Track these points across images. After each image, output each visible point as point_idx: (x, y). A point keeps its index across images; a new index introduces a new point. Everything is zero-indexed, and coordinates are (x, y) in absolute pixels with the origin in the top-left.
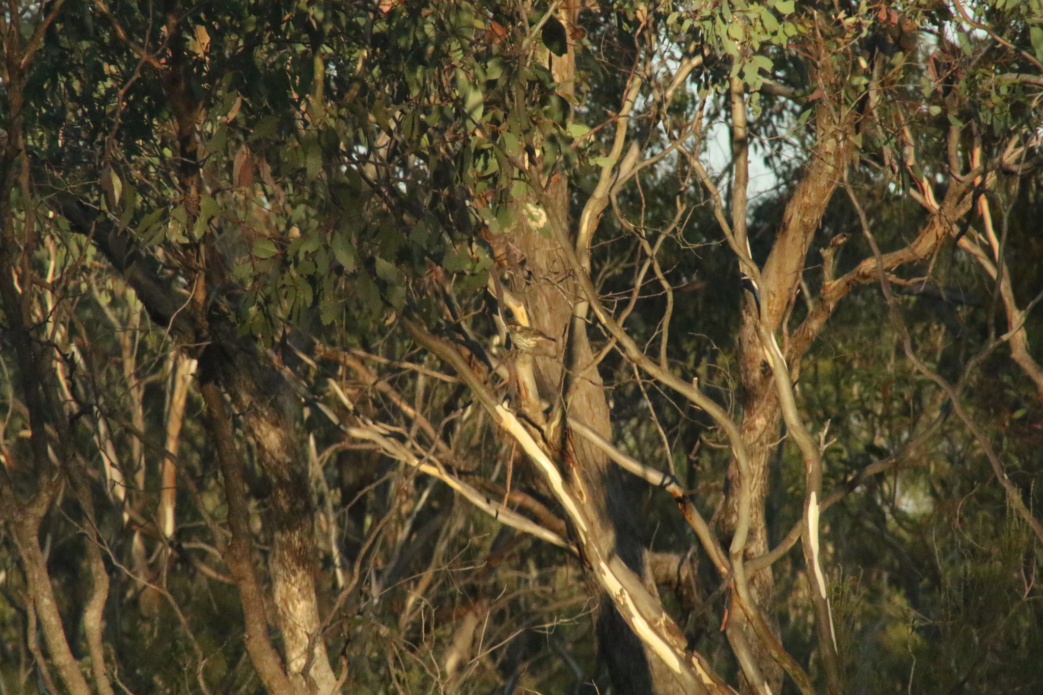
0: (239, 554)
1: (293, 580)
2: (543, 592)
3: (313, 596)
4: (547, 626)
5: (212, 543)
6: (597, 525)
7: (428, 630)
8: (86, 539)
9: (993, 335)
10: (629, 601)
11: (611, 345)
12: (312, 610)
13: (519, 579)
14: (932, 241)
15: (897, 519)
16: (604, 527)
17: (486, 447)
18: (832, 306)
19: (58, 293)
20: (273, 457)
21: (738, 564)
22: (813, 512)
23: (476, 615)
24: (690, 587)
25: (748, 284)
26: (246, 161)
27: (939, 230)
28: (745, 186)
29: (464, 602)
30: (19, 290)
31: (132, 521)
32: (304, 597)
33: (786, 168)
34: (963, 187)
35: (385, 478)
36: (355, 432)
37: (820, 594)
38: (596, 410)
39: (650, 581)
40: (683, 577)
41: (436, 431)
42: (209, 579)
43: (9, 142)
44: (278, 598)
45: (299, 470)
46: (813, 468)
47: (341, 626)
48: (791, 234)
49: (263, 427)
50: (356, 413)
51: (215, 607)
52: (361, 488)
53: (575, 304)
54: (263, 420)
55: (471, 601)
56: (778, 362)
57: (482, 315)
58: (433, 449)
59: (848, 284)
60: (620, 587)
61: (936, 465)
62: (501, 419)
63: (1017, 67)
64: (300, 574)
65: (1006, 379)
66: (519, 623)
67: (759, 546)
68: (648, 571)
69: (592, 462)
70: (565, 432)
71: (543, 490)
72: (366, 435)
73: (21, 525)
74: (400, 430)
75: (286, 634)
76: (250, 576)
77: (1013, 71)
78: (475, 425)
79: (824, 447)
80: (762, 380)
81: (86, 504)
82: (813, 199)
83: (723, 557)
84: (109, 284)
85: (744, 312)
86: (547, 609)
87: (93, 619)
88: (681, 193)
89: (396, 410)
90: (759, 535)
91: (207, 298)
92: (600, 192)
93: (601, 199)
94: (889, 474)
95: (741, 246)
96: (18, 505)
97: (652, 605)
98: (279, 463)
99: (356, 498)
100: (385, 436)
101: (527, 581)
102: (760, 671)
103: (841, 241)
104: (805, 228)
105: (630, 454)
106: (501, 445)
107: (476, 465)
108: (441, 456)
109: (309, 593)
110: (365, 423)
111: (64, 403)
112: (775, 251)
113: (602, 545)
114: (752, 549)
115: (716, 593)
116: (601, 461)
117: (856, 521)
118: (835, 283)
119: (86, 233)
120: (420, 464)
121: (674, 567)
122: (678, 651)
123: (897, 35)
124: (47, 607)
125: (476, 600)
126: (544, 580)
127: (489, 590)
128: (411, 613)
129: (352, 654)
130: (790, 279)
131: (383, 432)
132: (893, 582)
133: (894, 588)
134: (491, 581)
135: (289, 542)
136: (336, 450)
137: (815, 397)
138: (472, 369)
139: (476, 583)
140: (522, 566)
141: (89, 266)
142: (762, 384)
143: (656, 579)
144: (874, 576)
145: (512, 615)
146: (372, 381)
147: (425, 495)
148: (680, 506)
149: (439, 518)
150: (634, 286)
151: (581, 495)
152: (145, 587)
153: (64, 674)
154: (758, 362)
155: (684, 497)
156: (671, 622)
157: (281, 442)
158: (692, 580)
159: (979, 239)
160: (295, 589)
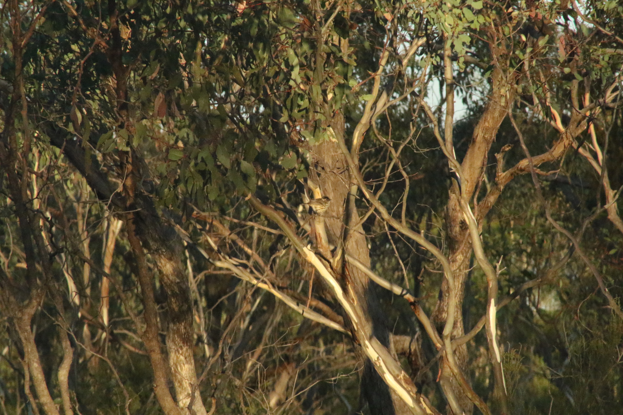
0: (151, 336)
1: (181, 352)
2: (328, 359)
3: (193, 361)
4: (333, 379)
6: (363, 319)
8: (59, 328)
9: (599, 205)
10: (382, 364)
11: (371, 211)
12: (192, 370)
13: (314, 351)
14: (562, 149)
15: (540, 315)
16: (367, 320)
17: (294, 273)
18: (502, 188)
20: (169, 279)
21: (447, 342)
22: (493, 311)
23: (288, 372)
24: (417, 356)
25: (454, 175)
26: (162, 102)
27: (566, 142)
28: (452, 117)
29: (282, 364)
31: (83, 317)
32: (187, 362)
33: (474, 105)
34: (580, 117)
35: (234, 291)
36: (219, 264)
37: (496, 360)
38: (361, 250)
39: (393, 352)
40: (412, 350)
42: (131, 352)
43: (14, 91)
44: (171, 362)
45: (184, 287)
46: (493, 284)
48: (477, 145)
49: (163, 261)
50: (219, 252)
51: (133, 368)
52: (220, 297)
53: (350, 187)
54: (163, 257)
55: (286, 363)
56: (472, 221)
57: (294, 193)
58: (265, 274)
59: (512, 174)
60: (377, 356)
61: (563, 283)
62: (306, 255)
63: (615, 45)
64: (185, 349)
65: (605, 231)
66: (314, 378)
67: (459, 331)
68: (392, 346)
69: (358, 281)
70: (344, 263)
71: (329, 298)
72: (225, 265)
73: (20, 319)
74: (244, 261)
75: (177, 384)
76: (157, 350)
77: (612, 47)
78: (288, 259)
79: (499, 272)
80: (460, 232)
81: (59, 307)
82: (491, 124)
83: (438, 338)
84: (72, 176)
85: (449, 191)
86: (331, 369)
87: (63, 374)
88: (413, 121)
89: (241, 250)
90: (459, 325)
92: (364, 120)
93: (365, 124)
94: (535, 289)
95: (449, 150)
96: (19, 307)
97: (396, 367)
98: (172, 282)
99: (217, 304)
100: (236, 266)
101: (318, 352)
102: (460, 406)
103: (507, 149)
104: (486, 141)
106: (303, 270)
107: (288, 282)
108: (270, 278)
109: (190, 360)
110: (224, 258)
111: (44, 247)
112: (468, 156)
113: (366, 331)
114: (455, 333)
115: (433, 360)
116: (365, 281)
117: (515, 316)
118: (504, 174)
119: (59, 146)
120: (258, 283)
121: (407, 344)
122: (411, 393)
123: (540, 26)
124: (36, 369)
125: (289, 363)
126: (328, 352)
127: (295, 358)
128: (250, 371)
130: (477, 172)
131: (235, 263)
132: (536, 352)
133: (537, 356)
134: (297, 352)
135: (178, 329)
136: (205, 274)
139: (288, 354)
140: (315, 343)
141: (59, 165)
142: (460, 234)
143: (397, 351)
144: (526, 348)
145: (309, 373)
146: (227, 233)
147: (258, 301)
148: (412, 307)
149: (267, 315)
150: (384, 176)
151: (353, 301)
153: (46, 408)
154: (458, 221)
155: (415, 302)
156: (407, 376)
157: (173, 270)
158: (418, 351)
159: (589, 147)
160: (182, 358)
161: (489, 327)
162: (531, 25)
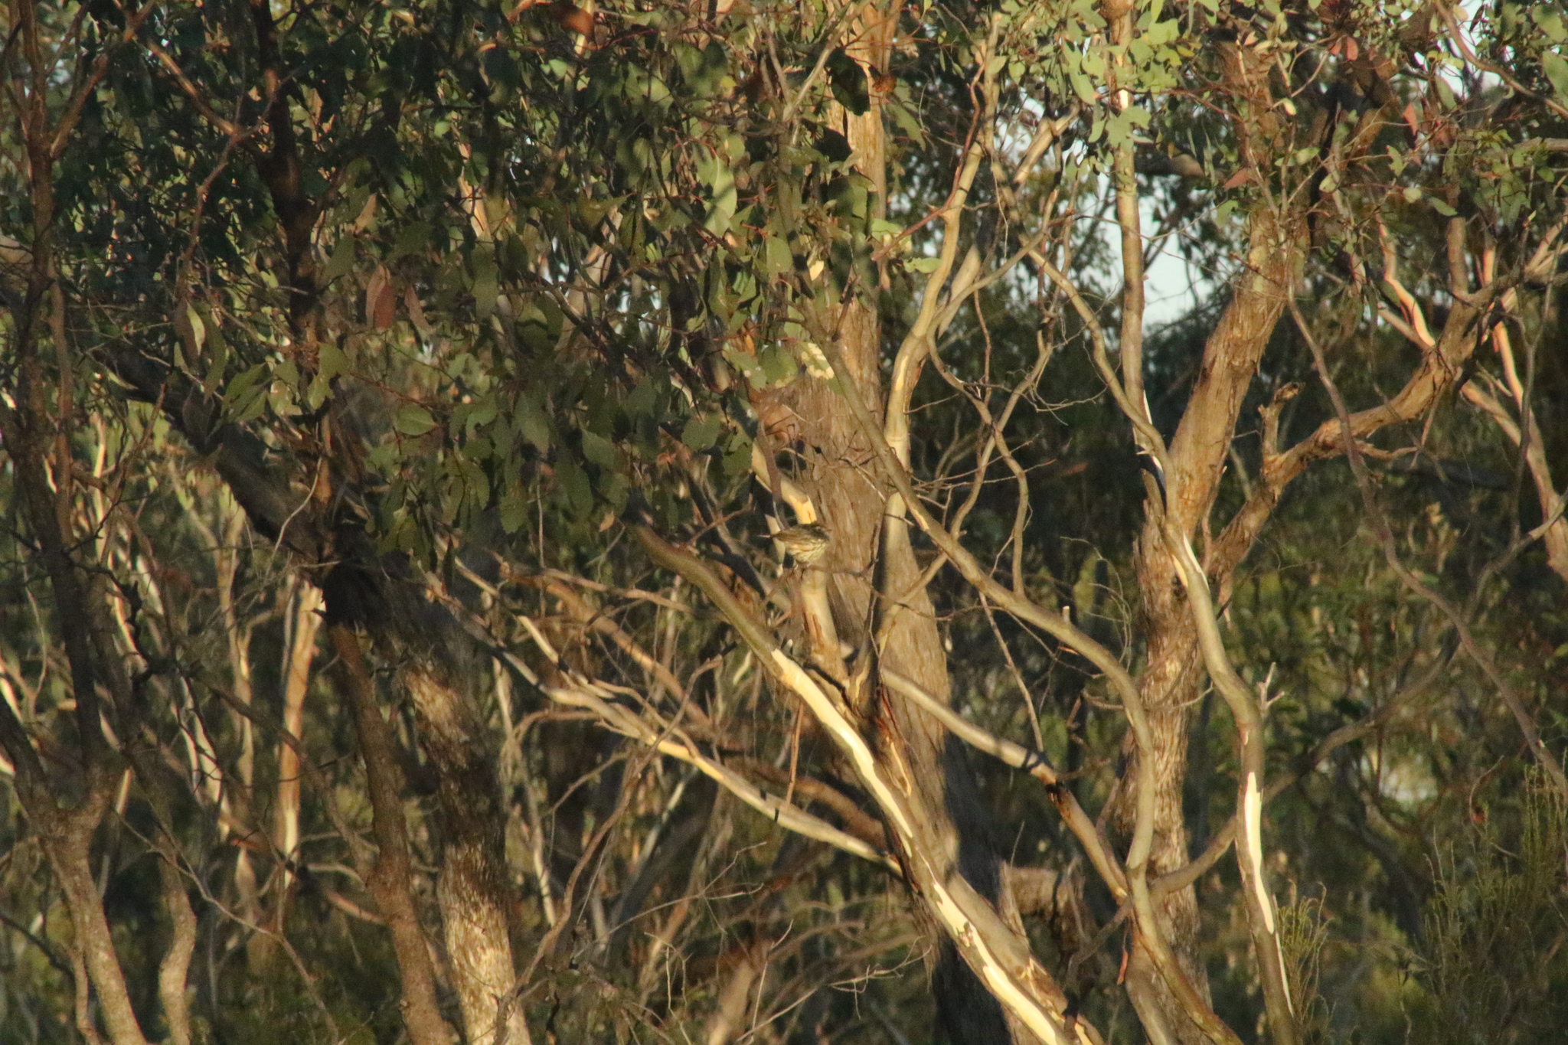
0: (390, 879)
1: (475, 918)
2: (852, 930)
3: (505, 940)
4: (856, 981)
5: (349, 862)
6: (928, 829)
7: (677, 990)
8: (160, 862)
9: (1516, 530)
10: (978, 942)
11: (944, 559)
12: (504, 962)
13: (817, 913)
14: (1427, 392)
15: (1382, 811)
18: (1278, 492)
19: (110, 492)
20: (441, 734)
21: (1139, 884)
22: (1252, 803)
23: (752, 965)
24: (1072, 920)
25: (1147, 462)
26: (384, 291)
27: (1438, 374)
28: (1140, 314)
29: (734, 947)
30: (54, 488)
31: (233, 835)
32: (491, 943)
34: (1471, 311)
35: (614, 760)
36: (561, 696)
37: (1264, 926)
38: (926, 655)
39: (1012, 910)
40: (1061, 904)
41: (684, 688)
42: (350, 919)
43: (35, 269)
44: (452, 946)
45: (480, 753)
46: (1251, 737)
47: (546, 985)
48: (1214, 384)
49: (425, 689)
50: (562, 666)
51: (359, 960)
52: (576, 776)
53: (888, 497)
54: (425, 677)
55: (743, 946)
56: (1194, 578)
57: (749, 515)
58: (679, 716)
59: (1301, 459)
60: (964, 920)
61: (1441, 730)
62: (780, 671)
63: (1536, 125)
64: (484, 910)
65: (1543, 598)
66: (814, 976)
67: (1173, 856)
68: (1008, 895)
69: (920, 731)
70: (877, 690)
71: (848, 778)
72: (579, 699)
73: (62, 842)
74: (631, 691)
75: (466, 999)
76: (408, 912)
77: (1533, 133)
79: (1266, 704)
80: (1174, 605)
81: (161, 810)
82: (1248, 330)
83: (1118, 872)
84: (191, 477)
86: (857, 955)
87: (172, 979)
88: (1044, 327)
89: (625, 658)
90: (1174, 839)
91: (333, 497)
92: (922, 327)
93: (924, 339)
94: (1371, 743)
95: (1135, 404)
96: (58, 812)
97: (1013, 948)
98: (450, 741)
99: (567, 795)
100: (606, 701)
101: (828, 915)
103: (1289, 395)
104: (1235, 375)
105: (978, 722)
108: (693, 728)
109: (499, 936)
110: (576, 681)
111: (123, 658)
112: (1190, 412)
113: (937, 859)
114: (1164, 860)
115: (1109, 926)
116: (935, 732)
117: (1323, 813)
118: (1282, 458)
119: (153, 401)
120: (659, 740)
121: (1047, 890)
122: (1054, 1015)
123: (1368, 83)
124: (104, 965)
125: (752, 943)
126: (854, 913)
127: (771, 928)
128: (659, 964)
129: (566, 1027)
130: (1213, 451)
131: (603, 694)
132: (1379, 905)
133: (1381, 913)
134: (774, 914)
135: (468, 860)
136: (537, 720)
137: (1256, 628)
138: (737, 596)
139: (753, 920)
140: (818, 893)
141: (158, 451)
142: (1174, 611)
143: (1021, 907)
144: (1350, 897)
145: (806, 964)
146: (588, 617)
147: (681, 785)
148: (1053, 797)
149: (699, 821)
150: (978, 468)
151: (904, 784)
152: (252, 932)
154: (1167, 579)
155: (1058, 783)
156: (1043, 972)
157: (453, 711)
158: (1075, 907)
159: (1497, 388)
160: (477, 931)
161: (1244, 844)
162: (1345, 81)
